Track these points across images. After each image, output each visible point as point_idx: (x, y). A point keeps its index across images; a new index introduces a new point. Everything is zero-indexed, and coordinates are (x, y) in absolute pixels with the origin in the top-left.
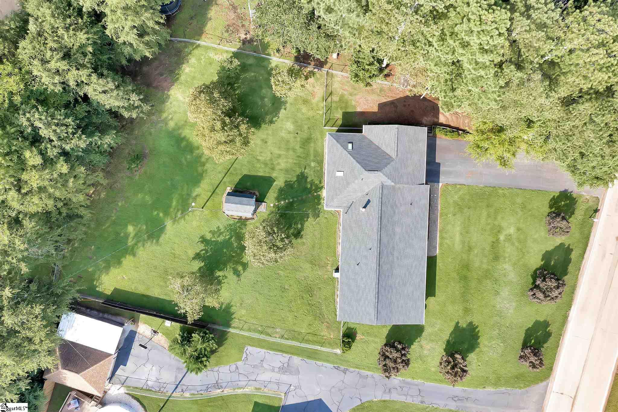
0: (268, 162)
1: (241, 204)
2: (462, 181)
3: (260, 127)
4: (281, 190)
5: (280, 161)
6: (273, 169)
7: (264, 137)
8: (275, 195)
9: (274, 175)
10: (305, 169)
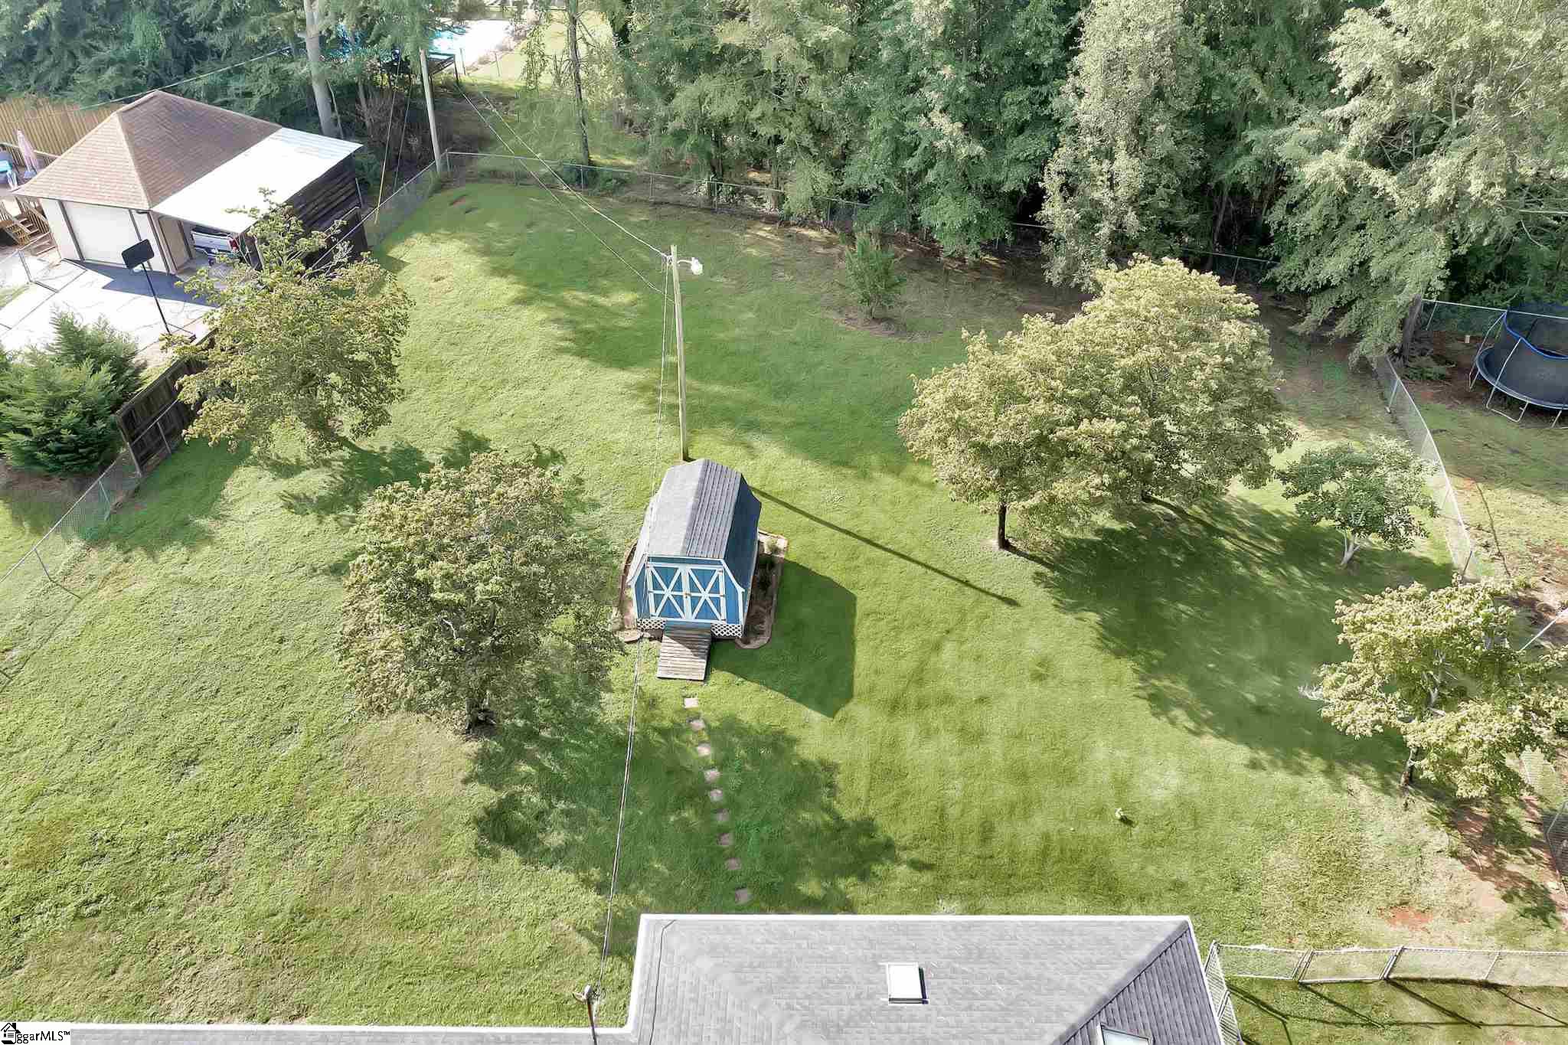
0: (928, 689)
1: (696, 508)
3: (1118, 654)
4: (779, 743)
5: (947, 740)
6: (895, 706)
7: (1068, 668)
8: (747, 718)
9: (860, 711)
10: (918, 866)
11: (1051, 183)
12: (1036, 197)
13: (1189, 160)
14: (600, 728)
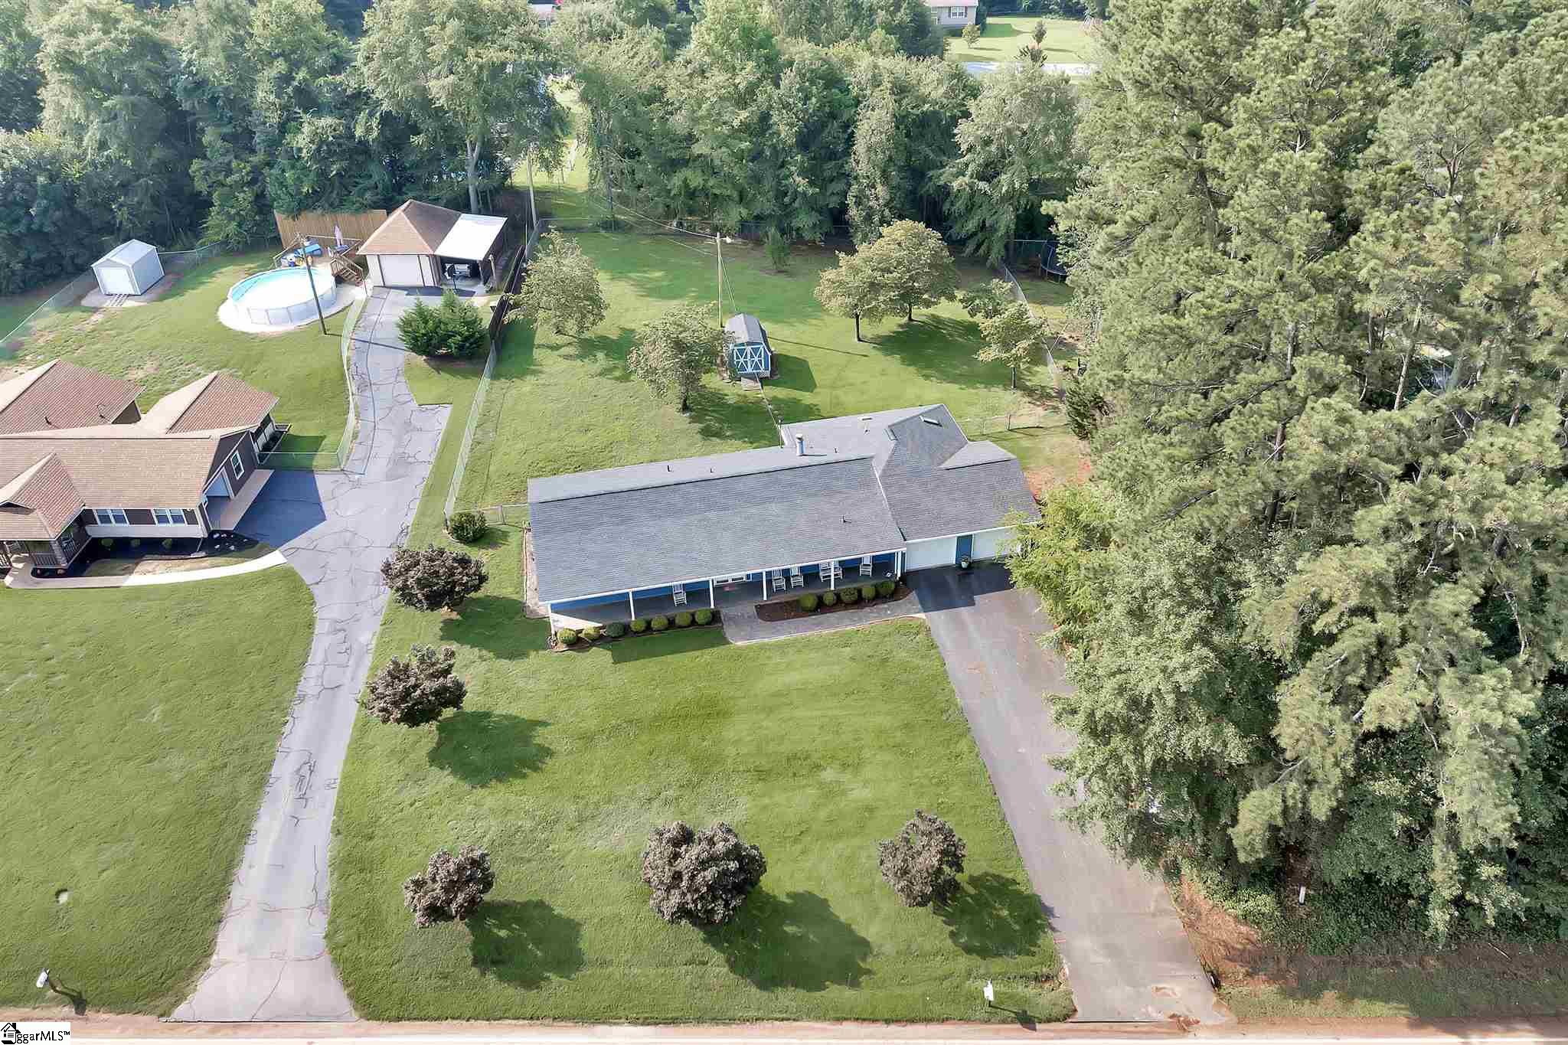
0: (844, 383)
2: (953, 663)
6: (833, 388)
8: (780, 396)
9: (821, 390)
11: (850, 200)
12: (844, 208)
13: (907, 185)
14: (730, 405)
